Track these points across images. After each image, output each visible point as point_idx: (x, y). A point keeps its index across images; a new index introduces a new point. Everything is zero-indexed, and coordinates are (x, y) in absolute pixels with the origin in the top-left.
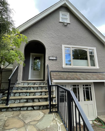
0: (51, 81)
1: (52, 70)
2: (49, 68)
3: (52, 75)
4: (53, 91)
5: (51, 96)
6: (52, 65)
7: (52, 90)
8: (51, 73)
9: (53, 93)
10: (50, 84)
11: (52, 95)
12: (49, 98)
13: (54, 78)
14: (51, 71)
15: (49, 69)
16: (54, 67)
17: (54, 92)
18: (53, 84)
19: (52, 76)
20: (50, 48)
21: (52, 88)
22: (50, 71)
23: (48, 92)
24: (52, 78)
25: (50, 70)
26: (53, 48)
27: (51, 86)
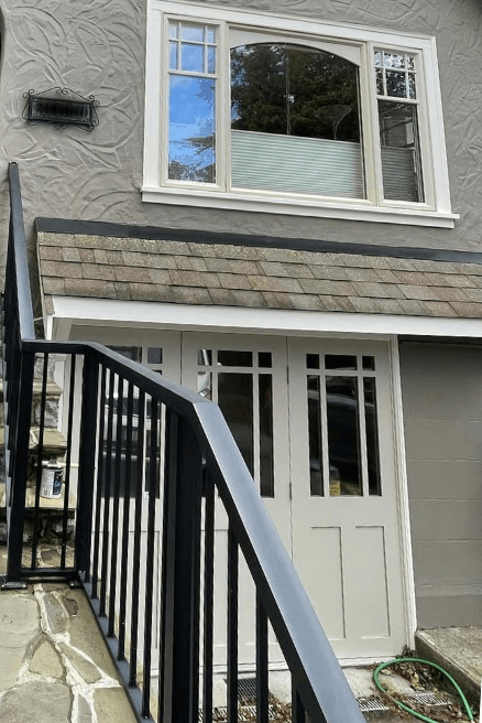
0: (38, 311)
1: (47, 213)
2: (24, 192)
3: (42, 253)
4: (44, 393)
5: (26, 437)
6: (47, 173)
7: (37, 387)
8: (40, 234)
9: (47, 415)
10: (26, 333)
11: (34, 432)
12: (8, 452)
13: (59, 284)
14: (41, 224)
15: (25, 204)
16: (67, 190)
17: (52, 405)
18: (49, 337)
19: (44, 268)
20: (44, 18)
21: (38, 367)
22: (28, 220)
23: (6, 404)
24: (47, 285)
25: (32, 209)
26: (67, 27)
27: (31, 349)
